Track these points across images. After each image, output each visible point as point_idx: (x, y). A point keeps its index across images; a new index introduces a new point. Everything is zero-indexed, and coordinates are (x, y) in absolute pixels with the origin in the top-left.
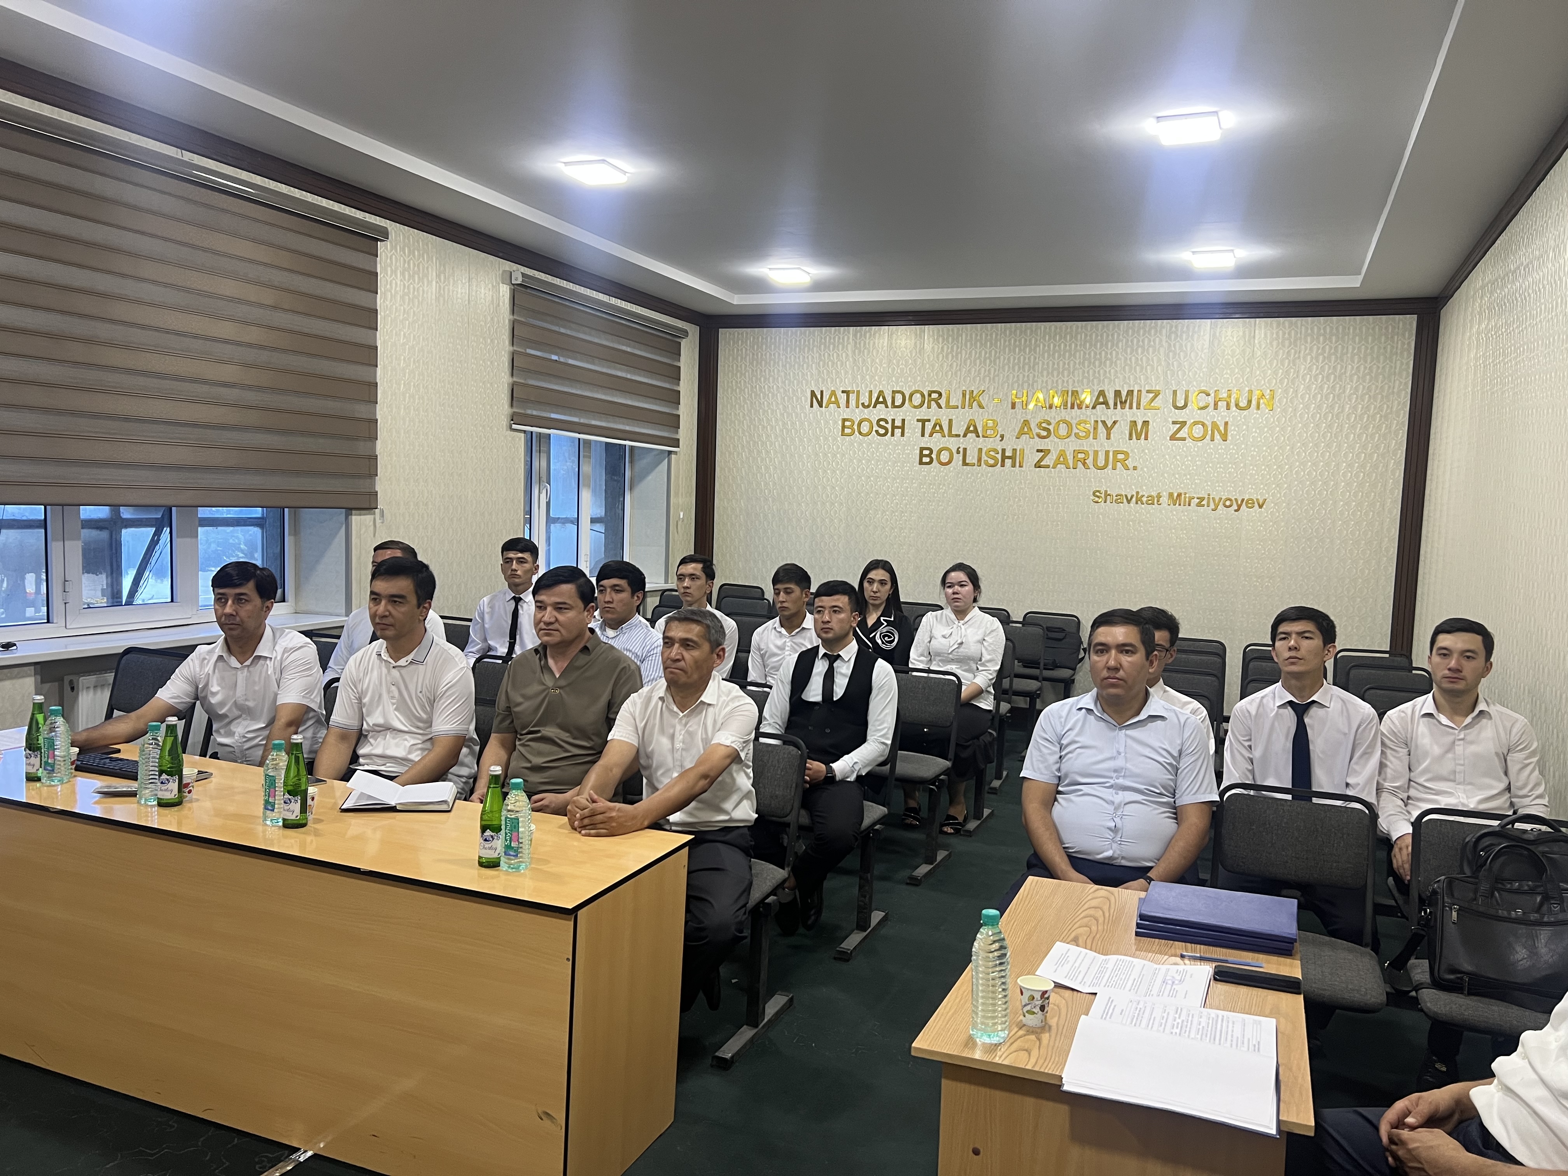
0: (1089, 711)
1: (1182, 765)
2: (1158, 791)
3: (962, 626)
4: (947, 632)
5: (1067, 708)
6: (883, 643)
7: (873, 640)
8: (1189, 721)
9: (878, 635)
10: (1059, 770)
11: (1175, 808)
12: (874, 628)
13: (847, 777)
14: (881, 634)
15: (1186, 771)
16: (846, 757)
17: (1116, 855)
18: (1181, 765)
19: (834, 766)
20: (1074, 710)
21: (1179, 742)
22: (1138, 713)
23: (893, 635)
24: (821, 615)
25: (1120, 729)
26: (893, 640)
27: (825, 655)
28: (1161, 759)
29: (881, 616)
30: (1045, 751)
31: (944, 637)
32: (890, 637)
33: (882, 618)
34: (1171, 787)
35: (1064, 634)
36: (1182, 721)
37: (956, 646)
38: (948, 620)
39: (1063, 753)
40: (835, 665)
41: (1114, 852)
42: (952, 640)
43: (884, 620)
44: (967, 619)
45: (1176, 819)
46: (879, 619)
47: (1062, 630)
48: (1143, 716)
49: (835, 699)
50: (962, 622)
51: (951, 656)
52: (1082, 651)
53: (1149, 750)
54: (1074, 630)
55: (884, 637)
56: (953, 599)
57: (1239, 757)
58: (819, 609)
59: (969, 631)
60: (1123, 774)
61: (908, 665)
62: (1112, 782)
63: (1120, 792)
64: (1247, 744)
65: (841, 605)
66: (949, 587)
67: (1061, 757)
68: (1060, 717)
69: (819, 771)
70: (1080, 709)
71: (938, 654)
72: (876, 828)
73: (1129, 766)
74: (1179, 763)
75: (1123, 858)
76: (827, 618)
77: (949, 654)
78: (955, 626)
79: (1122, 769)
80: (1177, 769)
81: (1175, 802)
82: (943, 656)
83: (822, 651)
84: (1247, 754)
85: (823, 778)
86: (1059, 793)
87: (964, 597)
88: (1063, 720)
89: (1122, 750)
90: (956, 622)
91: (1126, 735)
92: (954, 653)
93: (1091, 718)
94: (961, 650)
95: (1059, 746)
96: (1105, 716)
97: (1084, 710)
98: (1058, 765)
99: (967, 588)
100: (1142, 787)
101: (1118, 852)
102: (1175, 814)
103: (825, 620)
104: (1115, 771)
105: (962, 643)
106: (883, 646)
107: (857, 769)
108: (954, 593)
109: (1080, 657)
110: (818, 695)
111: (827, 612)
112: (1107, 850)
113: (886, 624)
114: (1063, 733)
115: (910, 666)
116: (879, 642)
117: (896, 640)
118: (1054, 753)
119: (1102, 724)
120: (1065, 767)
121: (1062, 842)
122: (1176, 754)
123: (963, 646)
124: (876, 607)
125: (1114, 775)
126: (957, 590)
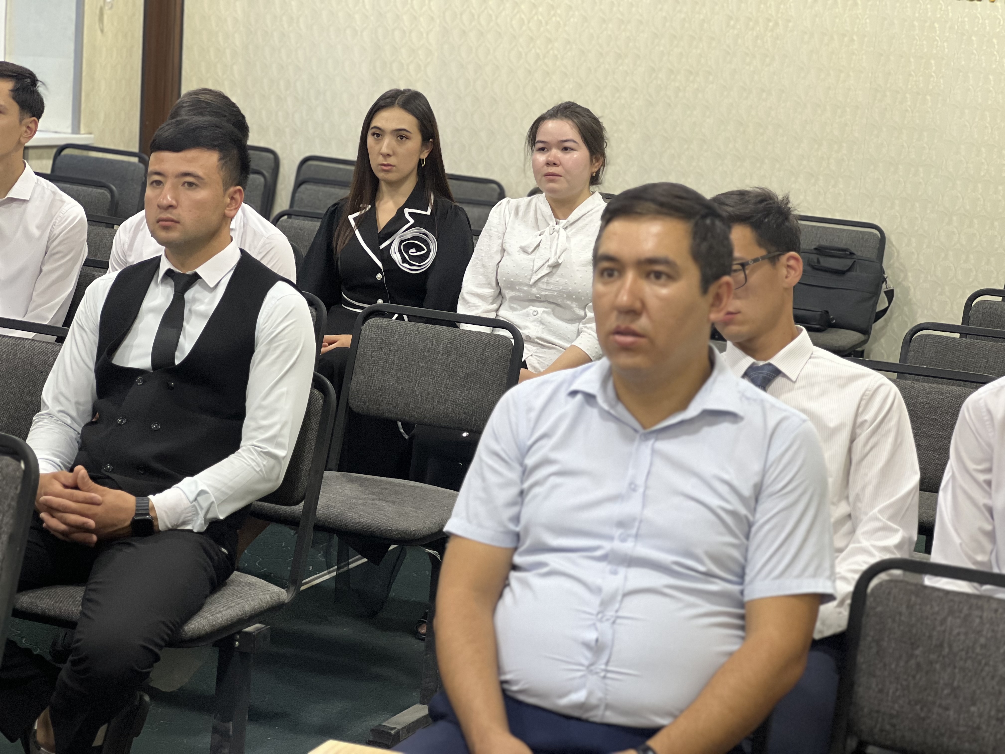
0: (590, 398)
1: (760, 517)
2: (702, 568)
3: (562, 231)
4: (531, 240)
5: (548, 390)
6: (404, 260)
7: (385, 255)
8: (784, 425)
9: (395, 246)
10: (516, 519)
11: (742, 605)
12: (390, 230)
13: (184, 523)
14: (402, 242)
15: (767, 527)
16: (187, 480)
17: (594, 701)
18: (758, 515)
19: (156, 500)
20: (563, 394)
21: (756, 467)
22: (684, 405)
23: (427, 245)
24: (157, 191)
25: (646, 437)
26: (426, 256)
27: (169, 273)
28: (715, 502)
29: (407, 205)
30: (492, 479)
31: (524, 250)
32: (419, 249)
33: (407, 211)
34: (734, 560)
35: (849, 262)
36: (771, 423)
37: (545, 271)
38: (539, 217)
39: (526, 485)
40: (189, 295)
41: (590, 694)
42: (538, 259)
43: (410, 214)
44: (573, 216)
45: (742, 628)
46: (400, 212)
47: (846, 253)
48: (693, 410)
49: (177, 362)
50: (563, 222)
51: (534, 290)
52: (883, 296)
53: (694, 481)
54: (872, 254)
55: (408, 247)
56: (546, 175)
57: (965, 505)
58: (157, 178)
59: (574, 241)
60: (634, 531)
61: (455, 310)
62: (607, 546)
63: (622, 571)
64: (982, 477)
65: (200, 173)
66: (542, 149)
67: (522, 493)
68: (530, 410)
69: (120, 509)
70: (574, 393)
71: (512, 286)
72: (249, 629)
73: (649, 513)
74: (754, 511)
75: (608, 707)
76: (169, 199)
77: (531, 286)
78: (548, 230)
79: (634, 519)
80: (750, 525)
81: (742, 592)
82: (519, 290)
83: (165, 266)
84: (982, 500)
85: (128, 523)
86: (515, 568)
87: (567, 172)
88: (533, 415)
89: (640, 481)
90: (553, 222)
91: (654, 451)
92: (540, 285)
93: (592, 413)
94: (555, 279)
95: (519, 469)
96: (621, 411)
97: (579, 397)
98: (514, 511)
99: (575, 155)
100: (667, 558)
101: (599, 694)
102: (742, 617)
103: (165, 202)
104: (621, 524)
105: (556, 266)
106: (405, 267)
107: (205, 505)
108: (548, 164)
109: (880, 308)
110: (145, 355)
111: (168, 185)
112: (576, 690)
113: (412, 221)
114: (530, 443)
115: (461, 309)
116: (397, 257)
117: (432, 255)
118: (508, 484)
119: (612, 426)
120: (527, 513)
121: (498, 668)
122: (747, 491)
123: (560, 271)
124: (395, 185)
125: (618, 532)
126: (555, 157)
